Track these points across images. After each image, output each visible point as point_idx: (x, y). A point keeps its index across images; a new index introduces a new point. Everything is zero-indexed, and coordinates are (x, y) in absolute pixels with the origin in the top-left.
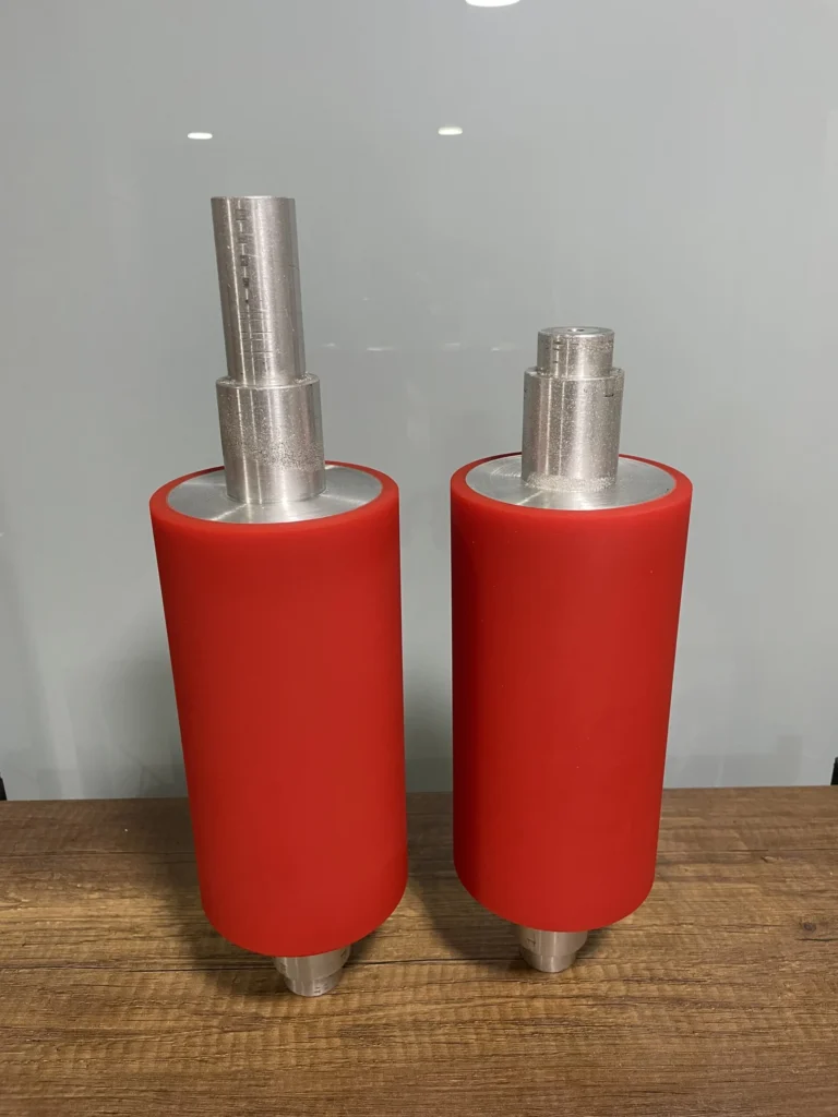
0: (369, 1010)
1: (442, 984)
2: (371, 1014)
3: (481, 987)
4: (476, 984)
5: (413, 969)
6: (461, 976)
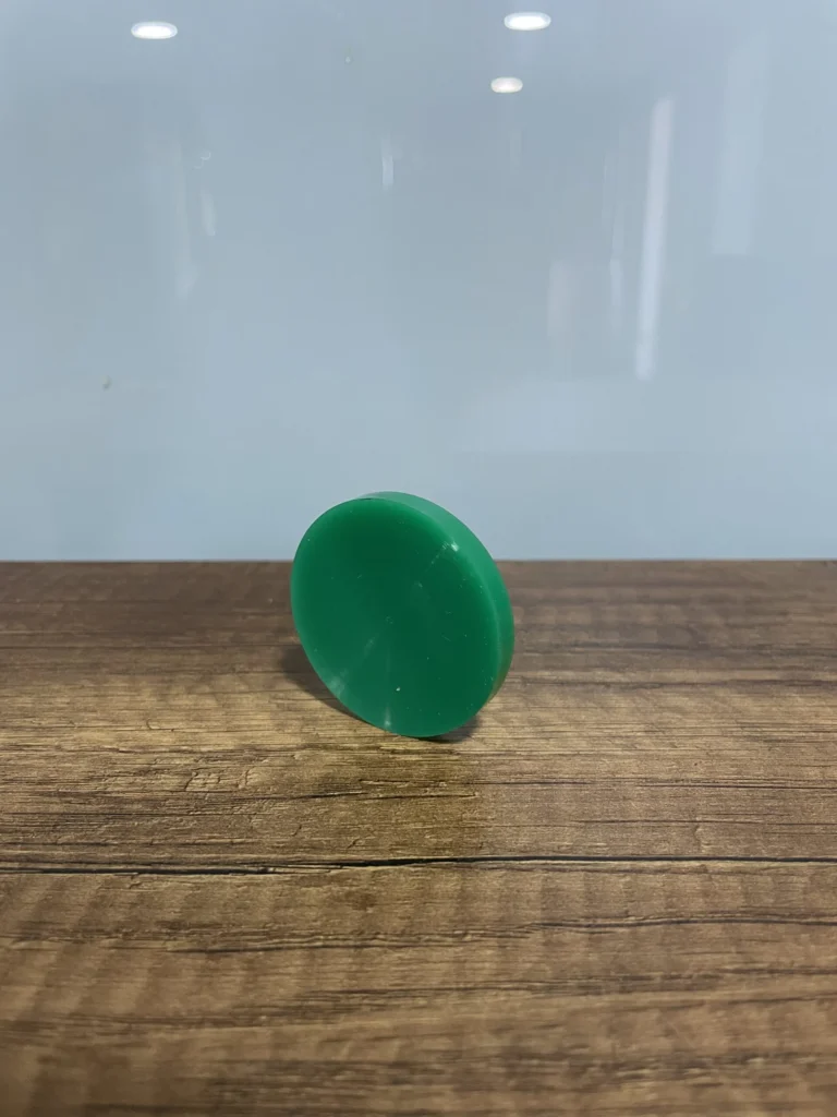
0: (338, 1005)
1: (595, 927)
2: (344, 1023)
3: (737, 942)
4: (715, 931)
5: (491, 881)
6: (658, 905)
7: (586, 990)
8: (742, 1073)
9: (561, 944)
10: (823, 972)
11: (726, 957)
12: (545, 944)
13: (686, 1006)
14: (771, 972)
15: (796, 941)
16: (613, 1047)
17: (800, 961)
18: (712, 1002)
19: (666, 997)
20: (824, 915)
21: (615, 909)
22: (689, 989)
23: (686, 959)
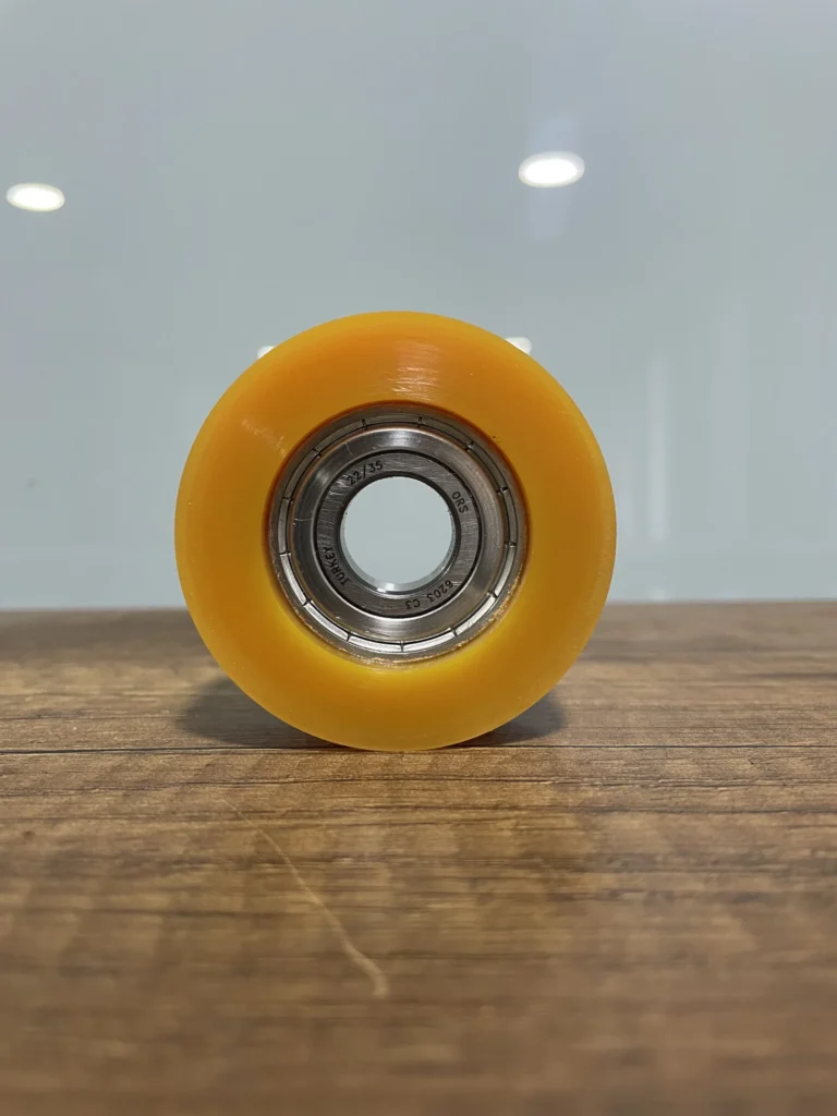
7: (191, 819)
8: (322, 866)
9: (195, 793)
10: (475, 807)
11: (372, 800)
12: (177, 794)
13: (296, 827)
14: (416, 808)
15: (463, 790)
16: (186, 852)
17: (458, 801)
18: (327, 825)
19: (280, 822)
20: (509, 776)
21: (276, 774)
22: (311, 817)
23: (324, 801)
